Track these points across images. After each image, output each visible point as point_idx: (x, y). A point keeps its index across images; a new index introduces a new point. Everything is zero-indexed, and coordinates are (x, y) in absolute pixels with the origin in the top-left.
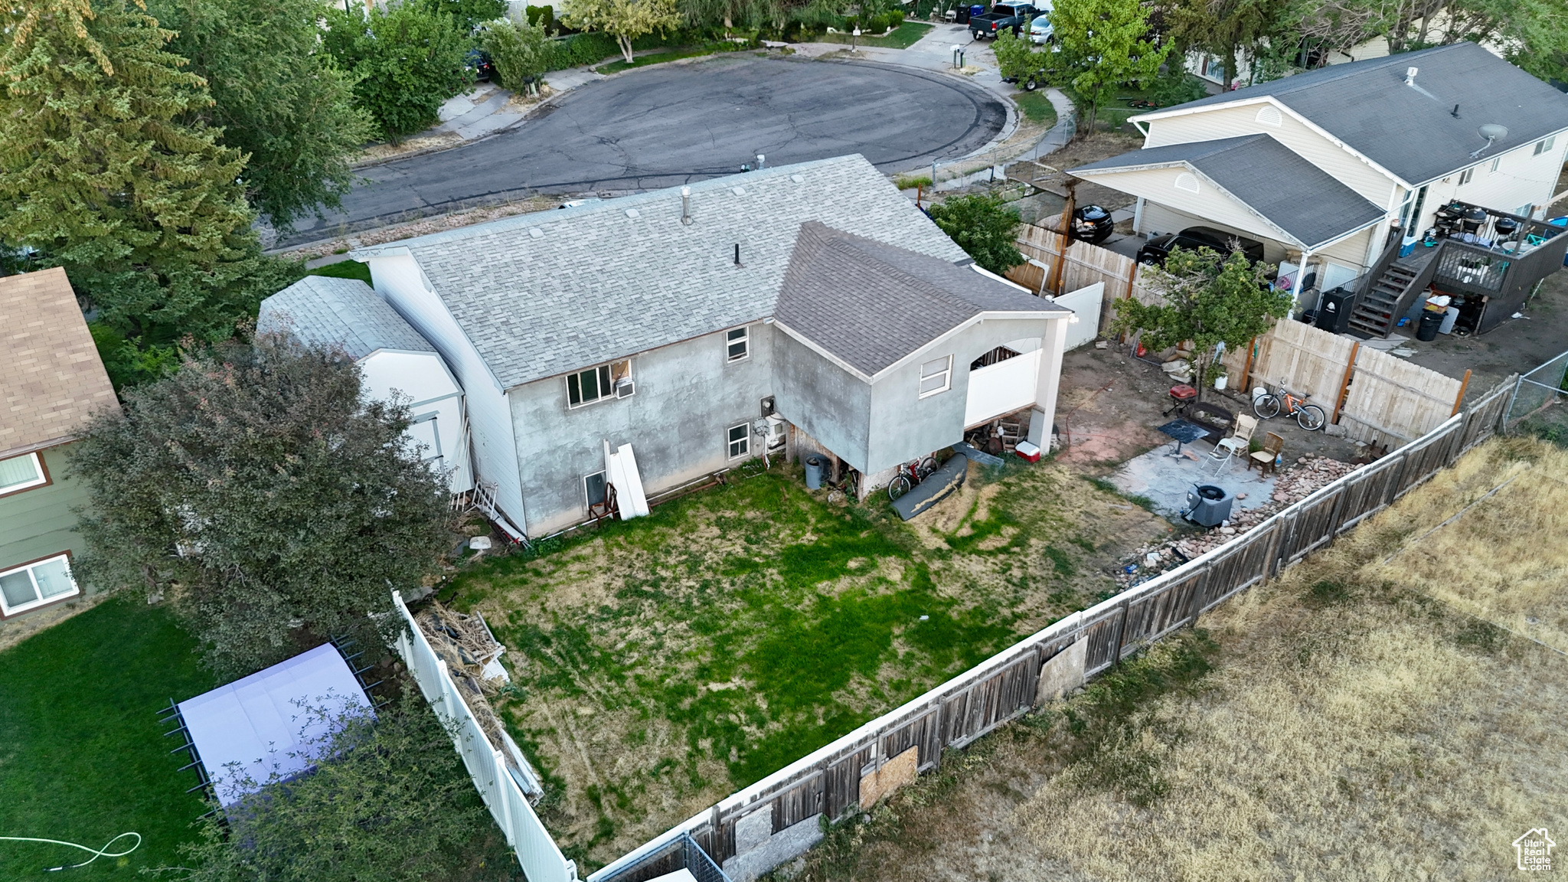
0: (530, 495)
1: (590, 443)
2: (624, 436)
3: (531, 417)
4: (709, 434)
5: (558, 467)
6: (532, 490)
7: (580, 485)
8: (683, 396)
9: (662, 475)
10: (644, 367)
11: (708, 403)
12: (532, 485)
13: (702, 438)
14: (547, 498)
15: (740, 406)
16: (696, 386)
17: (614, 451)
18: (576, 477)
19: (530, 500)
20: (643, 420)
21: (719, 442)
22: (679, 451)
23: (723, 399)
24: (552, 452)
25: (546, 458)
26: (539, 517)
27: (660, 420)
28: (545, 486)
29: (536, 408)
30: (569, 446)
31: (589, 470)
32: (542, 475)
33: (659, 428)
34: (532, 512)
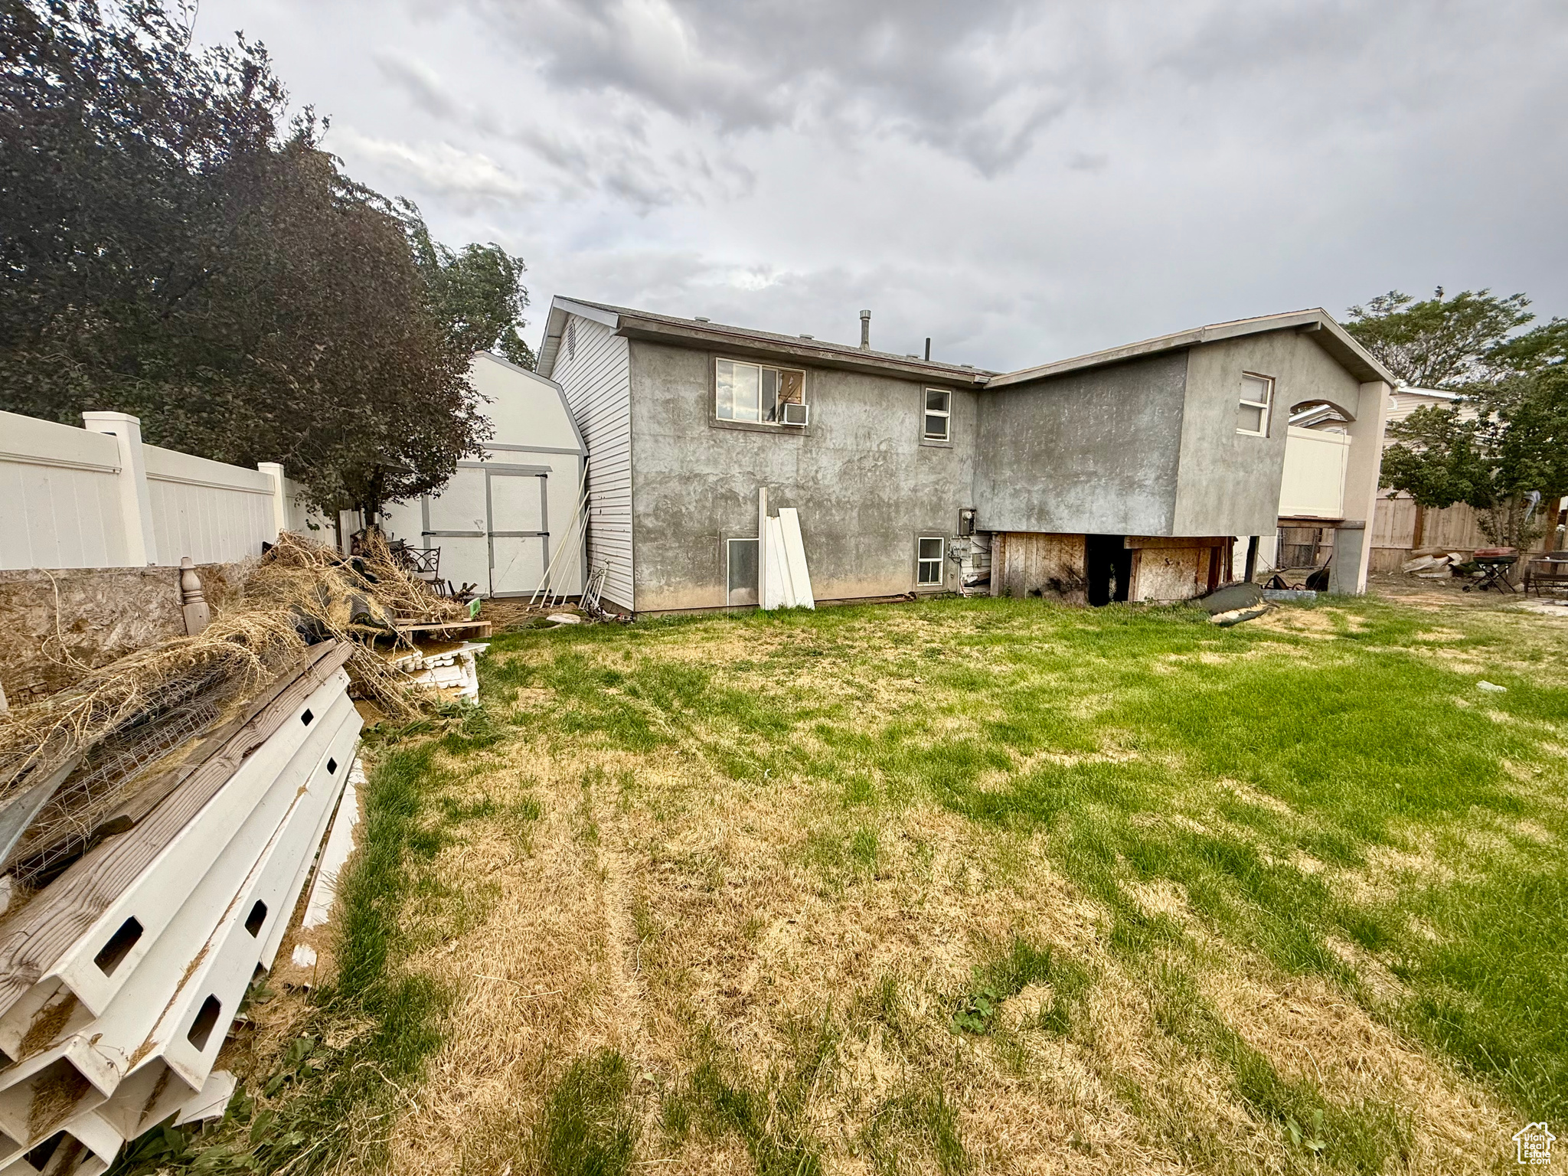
0: (645, 540)
1: (742, 488)
2: (789, 494)
3: (660, 409)
4: (896, 537)
5: (692, 508)
6: (649, 531)
7: (721, 550)
8: (868, 463)
9: (832, 576)
10: (823, 397)
11: (897, 489)
12: (649, 523)
13: (887, 539)
14: (670, 554)
15: (936, 508)
16: (884, 455)
17: (773, 513)
18: (716, 536)
19: (645, 548)
20: (814, 479)
21: (906, 553)
22: (857, 547)
23: (915, 490)
24: (686, 479)
25: (675, 486)
26: (654, 583)
27: (837, 488)
28: (669, 533)
29: (668, 396)
30: (712, 479)
31: (735, 527)
32: (666, 512)
33: (833, 498)
34: (646, 570)
